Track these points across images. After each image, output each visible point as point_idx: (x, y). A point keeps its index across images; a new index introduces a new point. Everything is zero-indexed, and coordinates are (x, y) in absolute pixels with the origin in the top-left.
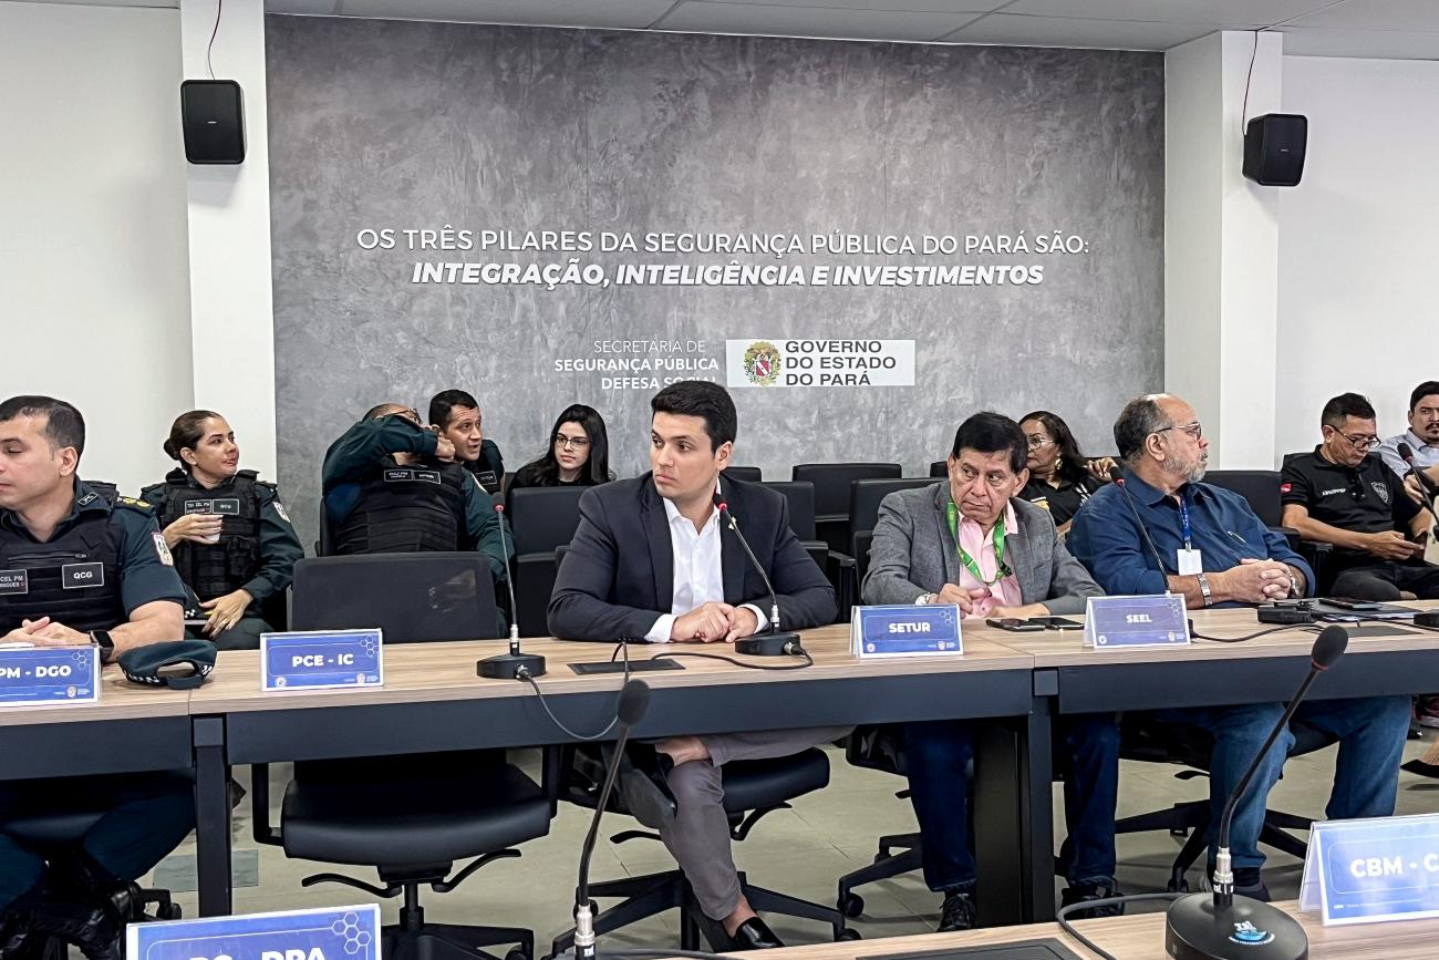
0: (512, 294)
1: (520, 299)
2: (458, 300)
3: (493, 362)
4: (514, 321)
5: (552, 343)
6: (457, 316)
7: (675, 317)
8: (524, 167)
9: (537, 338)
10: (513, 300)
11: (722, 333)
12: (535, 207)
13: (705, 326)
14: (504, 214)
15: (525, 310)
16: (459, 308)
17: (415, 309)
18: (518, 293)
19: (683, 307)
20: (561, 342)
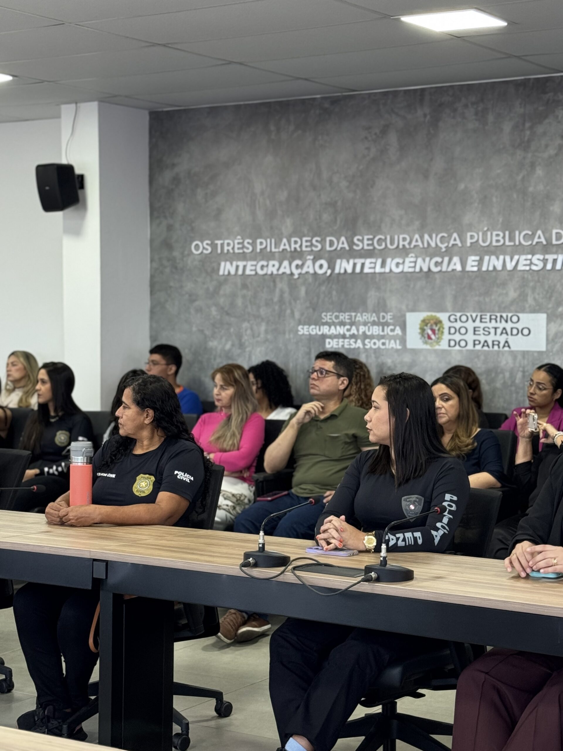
0: (274, 281)
1: (279, 285)
2: (245, 286)
3: (263, 328)
4: (276, 299)
5: (297, 315)
6: (244, 297)
7: (372, 296)
8: (283, 195)
9: (288, 311)
10: (275, 286)
11: (404, 307)
12: (289, 222)
13: (393, 302)
14: (272, 228)
15: (282, 292)
16: (245, 292)
17: (222, 292)
18: (278, 280)
19: (378, 289)
20: (302, 314)
